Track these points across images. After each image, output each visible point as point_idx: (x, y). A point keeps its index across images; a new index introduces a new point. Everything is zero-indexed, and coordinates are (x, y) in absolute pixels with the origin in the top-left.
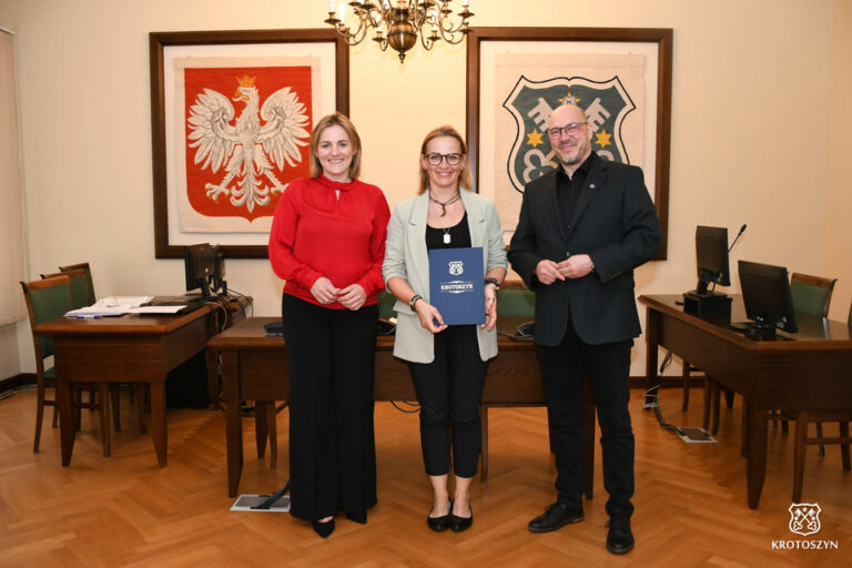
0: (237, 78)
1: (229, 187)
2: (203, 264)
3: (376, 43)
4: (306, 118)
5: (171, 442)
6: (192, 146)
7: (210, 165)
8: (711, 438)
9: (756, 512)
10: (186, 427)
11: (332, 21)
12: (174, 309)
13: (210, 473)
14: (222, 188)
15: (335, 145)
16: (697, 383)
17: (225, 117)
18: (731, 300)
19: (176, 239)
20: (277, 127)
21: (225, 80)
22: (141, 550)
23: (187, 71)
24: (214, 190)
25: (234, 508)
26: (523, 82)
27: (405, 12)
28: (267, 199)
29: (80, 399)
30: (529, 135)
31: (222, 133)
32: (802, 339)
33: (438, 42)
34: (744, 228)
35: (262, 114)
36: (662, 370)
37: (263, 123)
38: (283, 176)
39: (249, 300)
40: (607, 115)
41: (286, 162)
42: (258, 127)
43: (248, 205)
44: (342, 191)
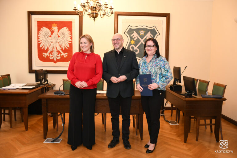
0: (52, 24)
1: (49, 54)
2: (41, 75)
6: (39, 42)
7: (44, 48)
8: (177, 123)
9: (186, 144)
11: (75, 10)
12: (31, 87)
13: (40, 132)
14: (47, 54)
15: (83, 43)
17: (48, 35)
19: (34, 68)
20: (63, 38)
21: (48, 25)
22: (16, 154)
23: (38, 22)
24: (45, 55)
25: (45, 142)
26: (130, 27)
27: (95, 8)
28: (60, 57)
30: (131, 41)
31: (48, 39)
33: (105, 16)
34: (186, 67)
35: (59, 34)
36: (165, 105)
37: (59, 37)
38: (65, 51)
39: (54, 85)
40: (152, 36)
41: (65, 47)
42: (57, 37)
43: (54, 59)
44: (88, 56)
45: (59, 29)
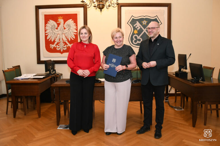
0: (58, 17)
1: (56, 45)
2: (50, 65)
3: (94, 7)
4: (76, 27)
5: (41, 112)
6: (46, 35)
7: (51, 39)
8: (182, 109)
9: (195, 128)
10: (46, 107)
11: (83, 2)
12: (42, 77)
13: (52, 119)
14: (54, 45)
15: (84, 34)
16: (179, 95)
17: (55, 27)
18: (187, 73)
19: (42, 59)
20: (68, 29)
21: (55, 18)
22: (34, 139)
23: (45, 15)
24: (52, 46)
25: (58, 128)
26: (132, 17)
28: (66, 48)
29: (18, 100)
30: (134, 31)
31: (54, 31)
32: (206, 83)
33: (110, 7)
34: (191, 54)
35: (64, 26)
37: (65, 28)
38: (71, 42)
39: (62, 75)
41: (71, 38)
42: (63, 29)
43: (61, 50)
44: (86, 46)
45: (65, 21)
